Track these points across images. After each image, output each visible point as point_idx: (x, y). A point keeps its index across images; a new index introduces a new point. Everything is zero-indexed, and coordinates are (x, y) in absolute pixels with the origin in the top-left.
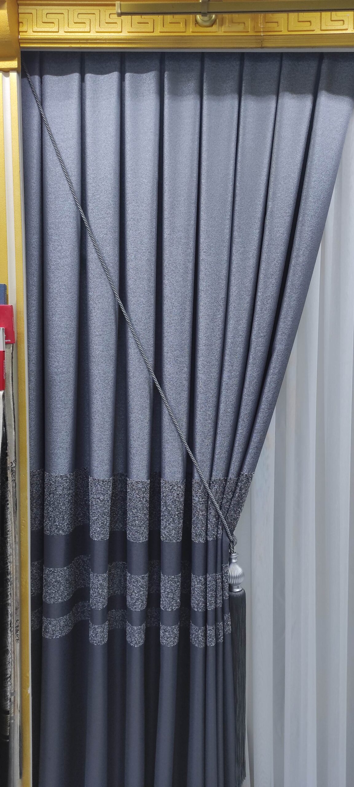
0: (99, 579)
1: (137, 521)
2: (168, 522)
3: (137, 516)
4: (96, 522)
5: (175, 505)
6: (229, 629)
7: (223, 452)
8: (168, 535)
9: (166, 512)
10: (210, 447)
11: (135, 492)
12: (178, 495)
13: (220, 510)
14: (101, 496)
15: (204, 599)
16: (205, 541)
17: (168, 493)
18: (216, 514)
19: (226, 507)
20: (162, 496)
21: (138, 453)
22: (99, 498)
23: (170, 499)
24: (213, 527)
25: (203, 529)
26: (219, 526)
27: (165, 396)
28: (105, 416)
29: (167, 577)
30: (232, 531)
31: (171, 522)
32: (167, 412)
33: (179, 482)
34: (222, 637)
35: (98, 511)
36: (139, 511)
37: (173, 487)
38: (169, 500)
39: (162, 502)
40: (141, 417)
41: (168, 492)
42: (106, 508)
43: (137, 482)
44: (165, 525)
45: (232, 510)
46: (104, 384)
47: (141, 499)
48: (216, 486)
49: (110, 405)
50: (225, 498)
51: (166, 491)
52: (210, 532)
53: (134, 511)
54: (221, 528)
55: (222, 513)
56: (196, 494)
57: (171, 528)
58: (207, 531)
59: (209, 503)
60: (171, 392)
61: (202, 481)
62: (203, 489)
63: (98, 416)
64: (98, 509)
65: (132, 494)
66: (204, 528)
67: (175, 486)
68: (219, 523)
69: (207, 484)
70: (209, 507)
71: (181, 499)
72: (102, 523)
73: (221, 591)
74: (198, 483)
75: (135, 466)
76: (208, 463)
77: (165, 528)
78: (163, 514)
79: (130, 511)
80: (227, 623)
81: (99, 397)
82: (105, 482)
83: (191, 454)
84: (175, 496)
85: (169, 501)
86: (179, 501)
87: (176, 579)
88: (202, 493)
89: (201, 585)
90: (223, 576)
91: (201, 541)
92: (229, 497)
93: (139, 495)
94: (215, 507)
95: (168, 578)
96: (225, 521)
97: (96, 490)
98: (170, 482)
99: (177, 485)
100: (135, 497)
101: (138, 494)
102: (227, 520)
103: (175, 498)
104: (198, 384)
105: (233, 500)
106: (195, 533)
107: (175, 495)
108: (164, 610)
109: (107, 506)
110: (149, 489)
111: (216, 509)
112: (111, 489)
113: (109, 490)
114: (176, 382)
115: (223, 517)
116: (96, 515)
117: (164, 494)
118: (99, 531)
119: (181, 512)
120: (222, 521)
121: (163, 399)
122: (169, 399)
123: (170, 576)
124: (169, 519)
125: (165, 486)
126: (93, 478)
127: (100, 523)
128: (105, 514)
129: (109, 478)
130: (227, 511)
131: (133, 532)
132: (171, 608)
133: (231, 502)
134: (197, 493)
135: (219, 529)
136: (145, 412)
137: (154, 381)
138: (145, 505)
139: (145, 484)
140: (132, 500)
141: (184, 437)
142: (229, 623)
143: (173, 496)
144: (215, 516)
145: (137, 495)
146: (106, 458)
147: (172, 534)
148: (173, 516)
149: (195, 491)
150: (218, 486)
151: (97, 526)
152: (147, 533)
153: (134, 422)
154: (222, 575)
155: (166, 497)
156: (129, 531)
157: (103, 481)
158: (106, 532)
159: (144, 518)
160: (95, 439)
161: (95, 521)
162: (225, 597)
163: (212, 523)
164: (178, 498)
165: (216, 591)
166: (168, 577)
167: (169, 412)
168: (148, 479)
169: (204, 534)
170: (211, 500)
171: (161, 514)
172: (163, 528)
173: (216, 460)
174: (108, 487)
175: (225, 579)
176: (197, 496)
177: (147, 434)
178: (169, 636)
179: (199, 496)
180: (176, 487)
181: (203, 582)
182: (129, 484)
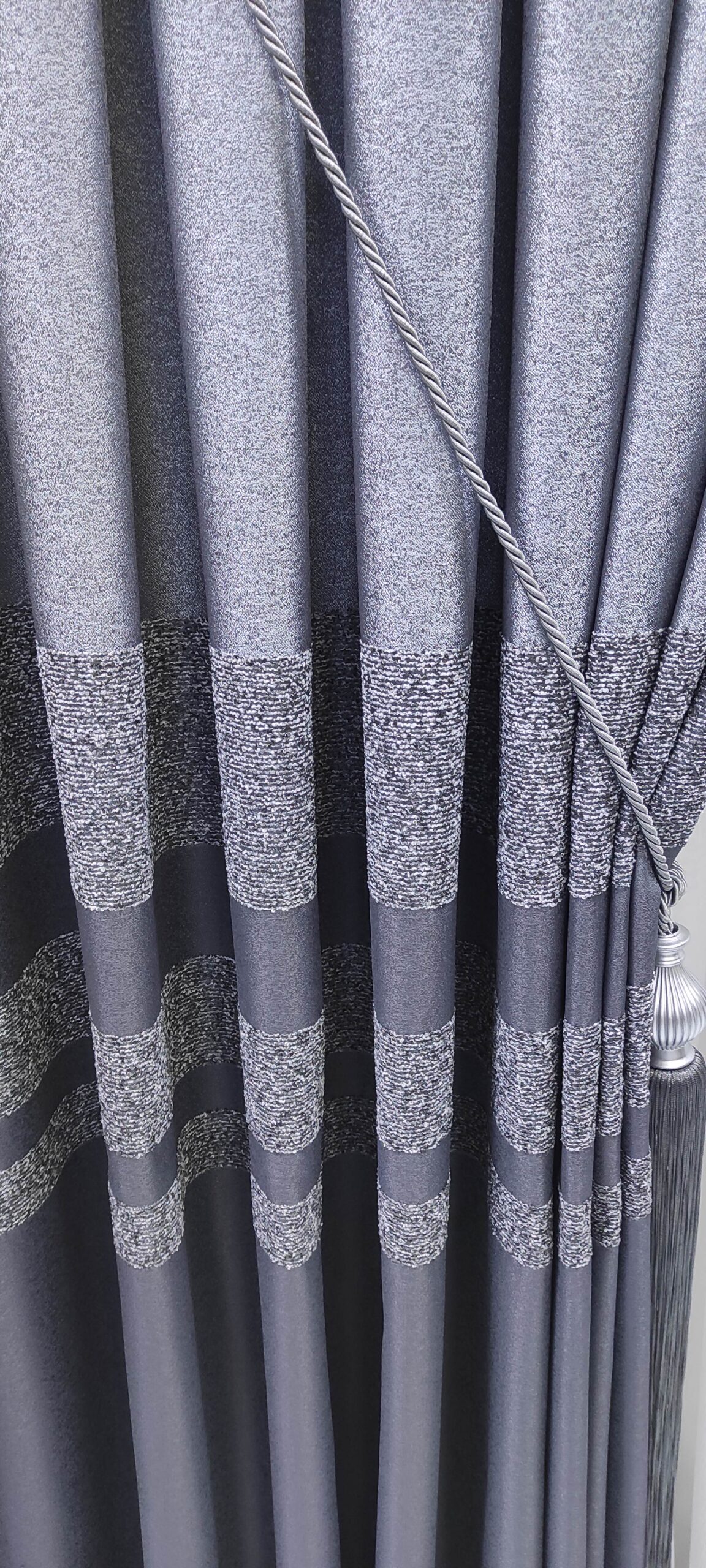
0: (123, 1053)
1: (264, 830)
2: (398, 831)
3: (264, 810)
4: (85, 840)
5: (427, 758)
6: (643, 1204)
7: (659, 506)
8: (402, 883)
9: (387, 790)
10: (595, 484)
11: (249, 708)
12: (441, 714)
13: (629, 769)
14: (95, 729)
15: (550, 1110)
16: (559, 901)
17: (393, 708)
18: (611, 790)
19: (658, 757)
20: (367, 718)
21: (248, 527)
22: (86, 741)
23: (404, 736)
24: (596, 847)
25: (554, 854)
26: (621, 839)
27: (370, 219)
28: (68, 343)
29: (402, 1040)
30: (671, 854)
31: (414, 830)
32: (379, 310)
33: (446, 656)
34: (617, 1232)
35: (91, 793)
36: (272, 789)
37: (418, 683)
38: (401, 738)
39: (368, 744)
40: (249, 342)
41: (394, 704)
42: (123, 780)
43: (251, 664)
44: (385, 840)
45: (682, 770)
46: (44, 162)
47: (274, 737)
48: (616, 668)
49: (87, 281)
50: (657, 722)
51: (387, 698)
52: (584, 867)
53: (247, 786)
54: (629, 844)
55: (637, 784)
56: (524, 707)
57: (412, 856)
58: (567, 860)
59: (582, 745)
60: (397, 192)
61: (550, 649)
62: (557, 685)
63: (36, 343)
64: (88, 788)
65: (234, 717)
66: (557, 849)
67: (426, 679)
68: (624, 824)
69: (576, 659)
70: (582, 763)
71: (454, 732)
72: (113, 842)
73: (622, 1079)
74: (532, 659)
75: (241, 590)
76: (583, 565)
77: (386, 853)
78: (377, 793)
79: (231, 787)
80: (640, 1186)
81: (24, 239)
82: (108, 670)
83: (502, 522)
84: (428, 722)
85: (399, 742)
86: (447, 742)
87: (435, 1044)
88: (550, 701)
89: (540, 1062)
90: (631, 1029)
91: (542, 900)
92: (674, 718)
93: (266, 722)
94: (607, 759)
95: (405, 1043)
96: (650, 818)
97: (71, 705)
98: (404, 657)
99: (435, 672)
100: (249, 728)
101: (260, 718)
102: (658, 811)
103: (428, 730)
104: (541, 142)
105: (689, 726)
106: (516, 871)
107: (430, 714)
108: (390, 1148)
109: (130, 768)
110: (307, 693)
111: (613, 769)
112: (139, 694)
113: (133, 702)
114: (422, 129)
115: (638, 799)
116: (84, 809)
117: (380, 714)
118: (103, 876)
119: (456, 784)
120: (634, 815)
121: (358, 236)
122: (391, 237)
123: (412, 1036)
124: (405, 819)
125: (380, 677)
126: (50, 653)
127: (103, 842)
128: (122, 805)
129: (123, 650)
130: (661, 778)
131: (251, 870)
132: (418, 1145)
133: (678, 738)
134: (530, 706)
135: (623, 851)
136: (271, 315)
137: (303, 130)
138: (297, 761)
139: (291, 670)
140: (239, 742)
141: (467, 440)
142: (647, 1184)
143: (421, 723)
144: (607, 798)
145: (256, 719)
146: (97, 556)
147: (419, 876)
148: (419, 804)
149: (520, 694)
150: (624, 668)
151: (93, 857)
152: (311, 871)
153: (215, 370)
154: (628, 1021)
155: (386, 724)
156: (233, 866)
157: (96, 665)
158: (136, 877)
159: (295, 816)
160: (36, 464)
161: (81, 834)
162: (635, 1101)
163: (594, 830)
164: (442, 726)
165: (600, 1085)
166: (406, 1038)
167: (390, 305)
168: (301, 649)
169: (554, 872)
170: (592, 731)
171: (367, 794)
172: (376, 851)
173: (618, 545)
174: (126, 688)
175: (639, 1038)
176: (525, 717)
177: (284, 435)
178: (414, 1234)
179: (537, 718)
180: (432, 682)
181: (547, 1052)
182: (220, 670)
